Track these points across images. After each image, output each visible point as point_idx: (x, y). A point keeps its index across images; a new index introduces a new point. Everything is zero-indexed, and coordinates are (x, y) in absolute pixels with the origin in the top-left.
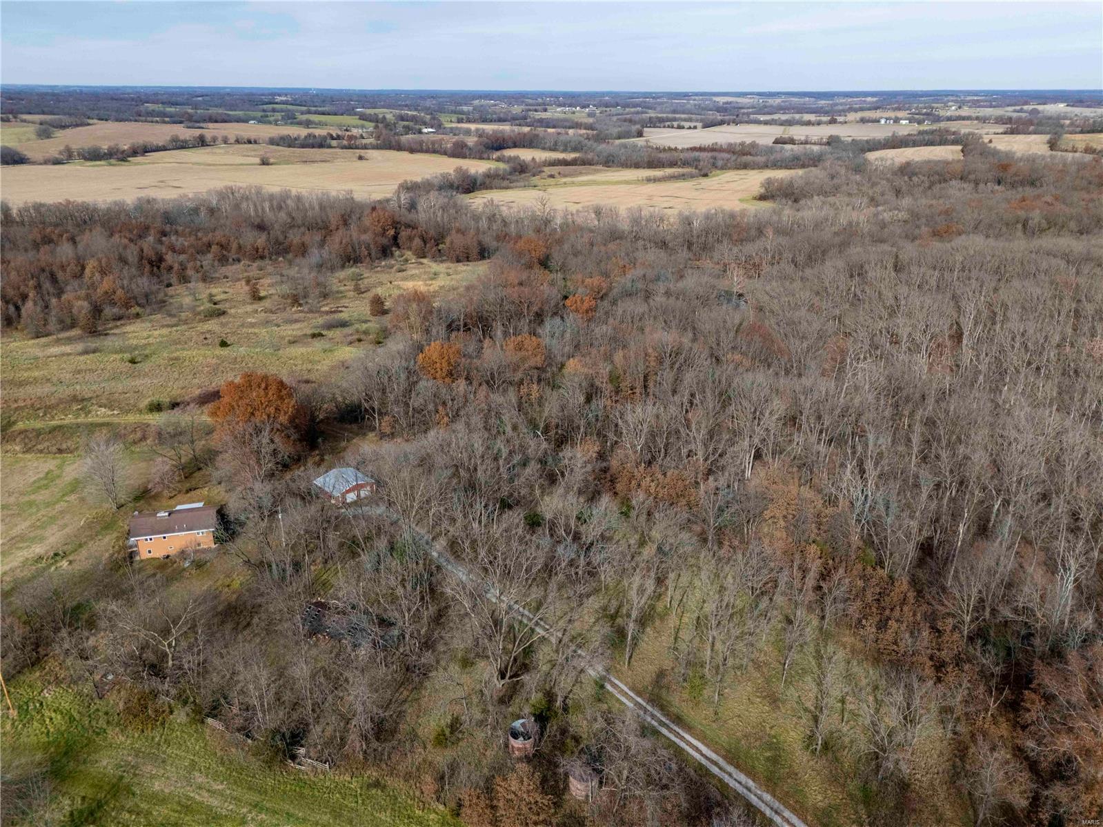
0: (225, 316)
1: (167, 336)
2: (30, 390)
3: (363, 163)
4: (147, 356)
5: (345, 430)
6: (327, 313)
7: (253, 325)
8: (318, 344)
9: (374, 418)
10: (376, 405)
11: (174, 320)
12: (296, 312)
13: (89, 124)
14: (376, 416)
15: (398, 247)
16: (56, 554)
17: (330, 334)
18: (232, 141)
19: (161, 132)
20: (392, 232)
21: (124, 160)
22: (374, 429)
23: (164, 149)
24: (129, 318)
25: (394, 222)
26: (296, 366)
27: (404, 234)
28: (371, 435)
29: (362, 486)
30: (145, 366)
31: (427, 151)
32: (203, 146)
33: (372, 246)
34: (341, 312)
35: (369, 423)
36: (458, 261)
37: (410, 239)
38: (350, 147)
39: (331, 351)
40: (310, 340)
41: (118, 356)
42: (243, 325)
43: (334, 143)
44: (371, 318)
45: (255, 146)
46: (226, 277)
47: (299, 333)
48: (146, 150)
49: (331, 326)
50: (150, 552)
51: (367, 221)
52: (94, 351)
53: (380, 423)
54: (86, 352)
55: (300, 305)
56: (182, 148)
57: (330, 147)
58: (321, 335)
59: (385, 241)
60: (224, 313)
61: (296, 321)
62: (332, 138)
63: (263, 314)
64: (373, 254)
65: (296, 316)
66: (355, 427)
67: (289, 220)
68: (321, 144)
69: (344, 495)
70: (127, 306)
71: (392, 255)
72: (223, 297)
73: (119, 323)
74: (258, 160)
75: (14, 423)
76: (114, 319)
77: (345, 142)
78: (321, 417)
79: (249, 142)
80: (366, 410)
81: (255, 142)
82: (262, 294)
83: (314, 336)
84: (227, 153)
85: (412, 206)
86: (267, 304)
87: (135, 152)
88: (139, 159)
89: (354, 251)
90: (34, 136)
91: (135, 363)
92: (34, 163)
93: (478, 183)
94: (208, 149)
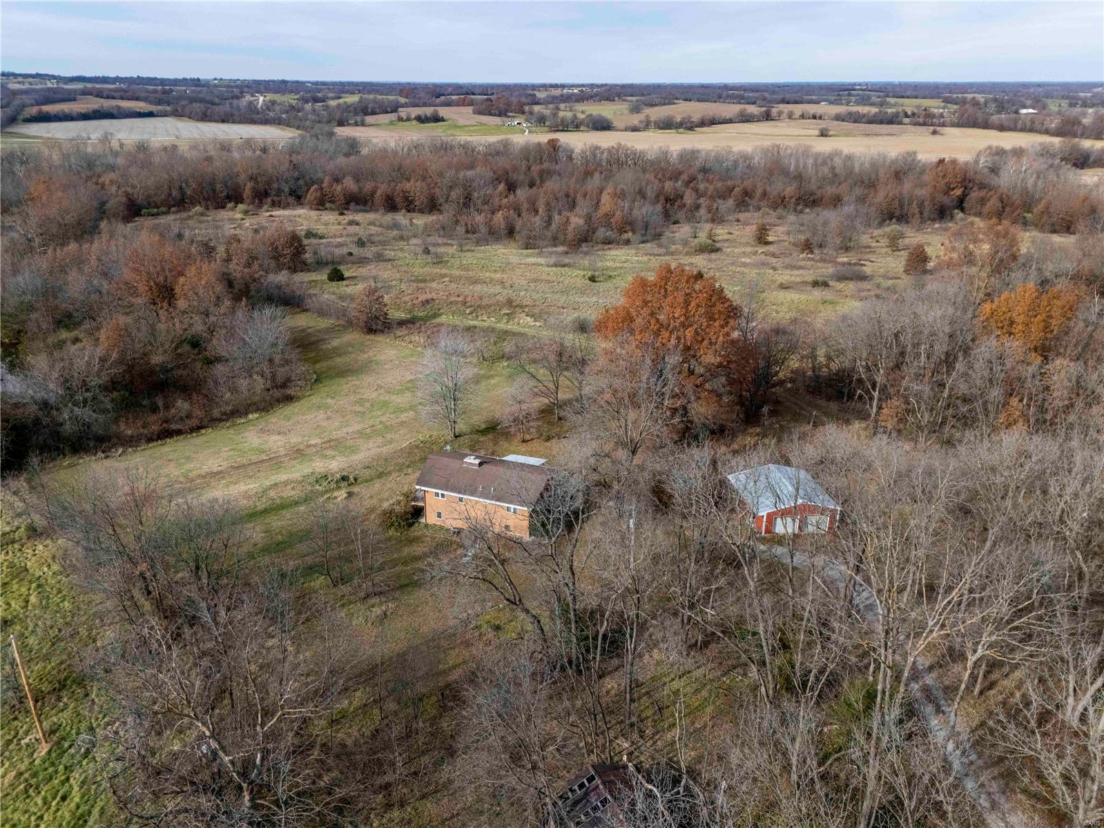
0: (719, 253)
1: (644, 263)
2: (478, 288)
3: (937, 137)
4: (610, 277)
5: (817, 407)
6: (843, 264)
7: (745, 265)
8: (817, 293)
9: (871, 399)
10: (880, 378)
11: (662, 250)
12: (804, 259)
13: (674, 104)
14: (876, 394)
15: (962, 210)
16: (344, 478)
17: (840, 286)
18: (797, 115)
19: (732, 109)
20: (958, 192)
21: (691, 129)
22: (864, 416)
23: (730, 121)
24: (618, 243)
25: (964, 180)
26: (777, 312)
27: (975, 195)
28: (857, 425)
29: (813, 510)
30: (601, 287)
31: (1022, 130)
32: (767, 120)
33: (926, 203)
34: (862, 265)
35: (859, 405)
36: (1054, 232)
37: (983, 201)
38: (924, 124)
39: (832, 303)
40: (809, 288)
41: (582, 273)
42: (733, 264)
43: (906, 120)
44: (904, 276)
45: (819, 121)
46: (738, 221)
47: (798, 279)
48: (713, 122)
49: (842, 278)
50: (439, 515)
51: (926, 178)
52: (563, 266)
53: (880, 408)
54: (556, 265)
55: (812, 252)
56: (748, 121)
57: (901, 123)
58: (826, 284)
59: (946, 200)
60: (718, 250)
61: (800, 268)
62: (906, 115)
63: (763, 256)
64: (926, 214)
65: (802, 263)
66: (834, 406)
67: (830, 175)
68: (892, 120)
69: (771, 518)
70: (622, 231)
71: (952, 217)
72: (726, 237)
73: (606, 247)
74: (817, 133)
75: (440, 315)
76: (603, 243)
77: (921, 120)
78: (781, 375)
79: (814, 117)
80: (860, 381)
81: (820, 118)
82: (770, 239)
83: (815, 284)
84: (789, 126)
85: (994, 170)
86: (771, 248)
87: (702, 124)
88: (705, 129)
89: (901, 206)
90: (627, 112)
91: (594, 281)
92: (617, 130)
93: (1091, 160)
94: (772, 123)
